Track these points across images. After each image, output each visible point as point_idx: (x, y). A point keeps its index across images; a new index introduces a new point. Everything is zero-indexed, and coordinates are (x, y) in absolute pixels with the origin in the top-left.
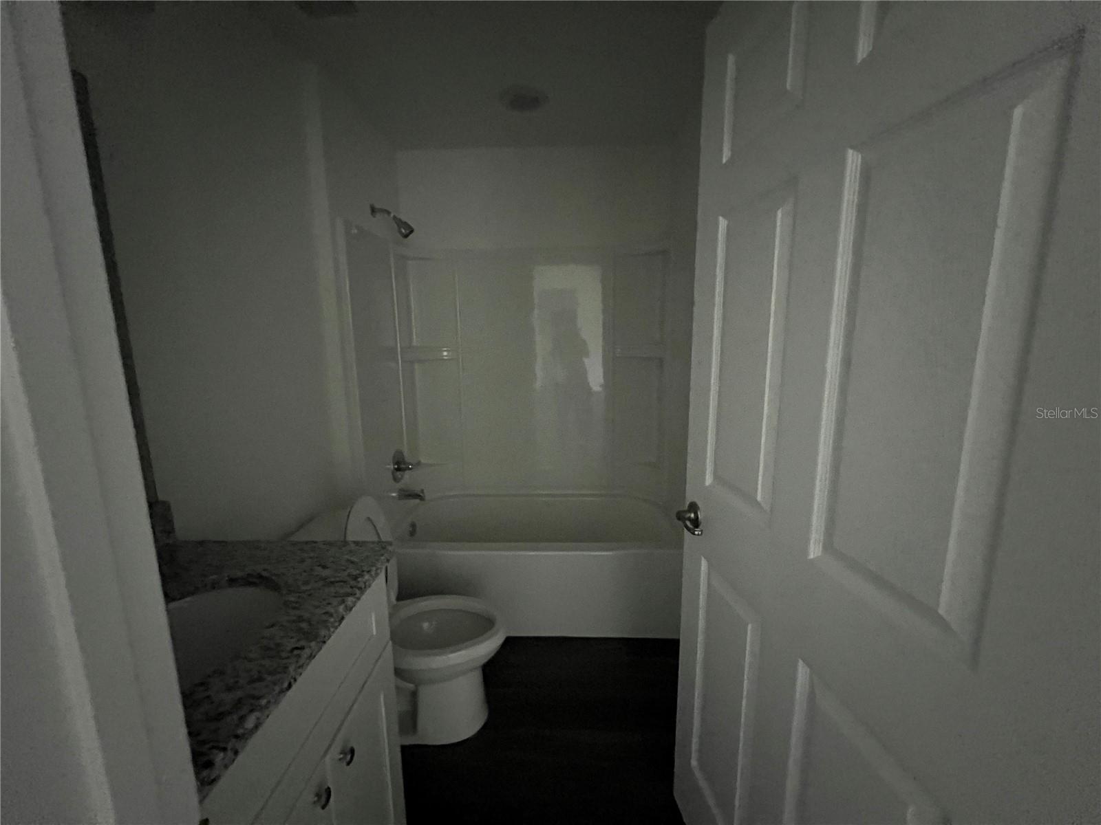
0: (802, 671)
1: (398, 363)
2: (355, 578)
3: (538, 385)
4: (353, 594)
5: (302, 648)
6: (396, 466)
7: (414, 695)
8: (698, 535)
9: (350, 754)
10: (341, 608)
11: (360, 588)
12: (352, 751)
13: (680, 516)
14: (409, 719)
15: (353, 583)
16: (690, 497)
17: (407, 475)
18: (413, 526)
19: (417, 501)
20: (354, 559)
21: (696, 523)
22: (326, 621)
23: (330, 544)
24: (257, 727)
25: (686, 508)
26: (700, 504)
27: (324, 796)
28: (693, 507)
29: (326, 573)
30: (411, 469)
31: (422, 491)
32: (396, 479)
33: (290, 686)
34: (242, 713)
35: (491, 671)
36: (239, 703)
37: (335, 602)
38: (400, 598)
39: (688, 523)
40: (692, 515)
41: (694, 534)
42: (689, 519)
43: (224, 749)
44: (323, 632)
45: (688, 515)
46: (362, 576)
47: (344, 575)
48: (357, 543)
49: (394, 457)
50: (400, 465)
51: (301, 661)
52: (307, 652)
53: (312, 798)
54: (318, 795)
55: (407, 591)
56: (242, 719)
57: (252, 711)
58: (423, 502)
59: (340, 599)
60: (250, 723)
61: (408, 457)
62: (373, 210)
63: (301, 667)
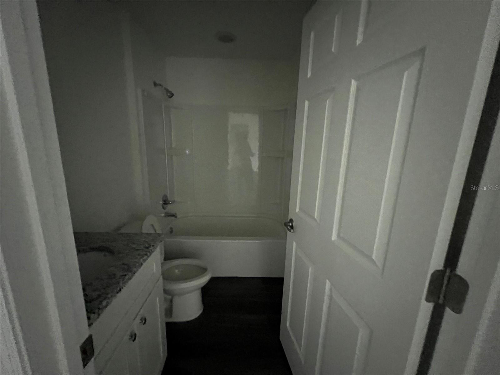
0: (328, 284)
1: (165, 155)
2: (148, 248)
3: (229, 168)
4: (146, 255)
5: (125, 275)
6: (164, 202)
7: (171, 301)
8: (292, 232)
9: (144, 321)
10: (141, 260)
11: (149, 252)
12: (145, 320)
13: (286, 225)
14: (169, 311)
15: (146, 250)
16: (290, 216)
17: (169, 206)
18: (171, 228)
19: (173, 218)
20: (147, 240)
21: (292, 227)
22: (135, 265)
23: (136, 234)
24: (106, 306)
25: (289, 221)
26: (294, 220)
27: (133, 337)
28: (291, 221)
29: (134, 246)
30: (171, 204)
31: (176, 213)
32: (163, 208)
33: (120, 290)
34: (101, 299)
35: (205, 291)
36: (99, 296)
37: (139, 257)
38: (165, 259)
39: (289, 227)
40: (291, 224)
41: (291, 232)
42: (289, 226)
43: (94, 313)
44: (135, 269)
45: (289, 224)
46: (150, 247)
47: (142, 247)
48: (147, 234)
49: (163, 198)
50: (166, 202)
51: (125, 280)
52: (127, 277)
53: (128, 337)
54: (131, 336)
55: (168, 257)
56: (101, 302)
57: (105, 299)
58: (176, 219)
59: (141, 256)
60: (104, 303)
61: (170, 198)
62: (155, 84)
63: (125, 283)
